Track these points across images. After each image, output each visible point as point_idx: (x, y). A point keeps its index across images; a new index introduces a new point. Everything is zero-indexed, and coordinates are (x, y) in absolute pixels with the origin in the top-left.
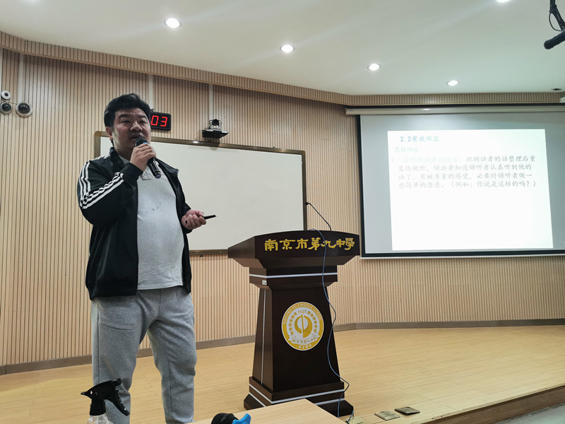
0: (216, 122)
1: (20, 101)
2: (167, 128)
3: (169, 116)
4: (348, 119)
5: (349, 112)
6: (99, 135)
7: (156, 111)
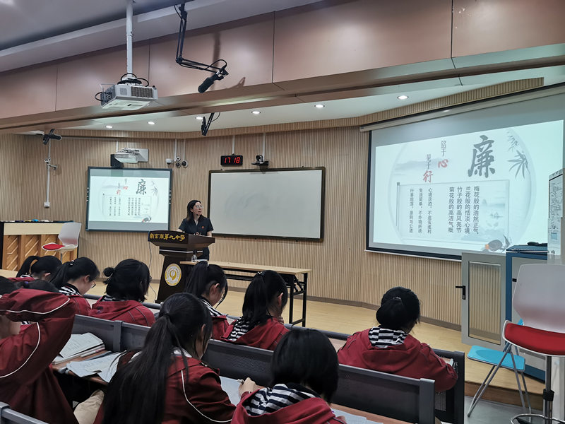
0: (258, 157)
1: (183, 160)
2: (241, 164)
3: (242, 156)
4: (363, 135)
6: (211, 172)
7: (236, 154)
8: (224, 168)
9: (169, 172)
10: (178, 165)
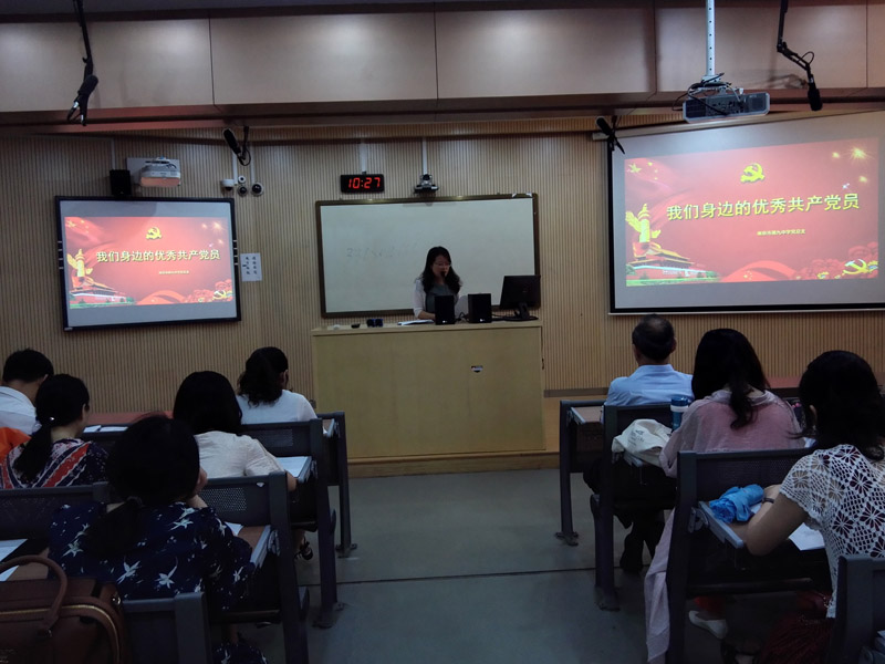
0: (426, 177)
1: (253, 183)
2: (381, 189)
3: (381, 177)
4: (598, 144)
5: (595, 137)
6: (319, 204)
7: (369, 173)
8: (346, 197)
9: (228, 205)
10: (242, 192)
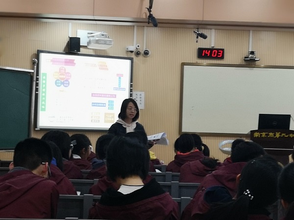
0: (252, 53)
1: (144, 49)
2: (222, 58)
3: (223, 50)
6: (183, 64)
7: (216, 47)
10: (138, 54)
